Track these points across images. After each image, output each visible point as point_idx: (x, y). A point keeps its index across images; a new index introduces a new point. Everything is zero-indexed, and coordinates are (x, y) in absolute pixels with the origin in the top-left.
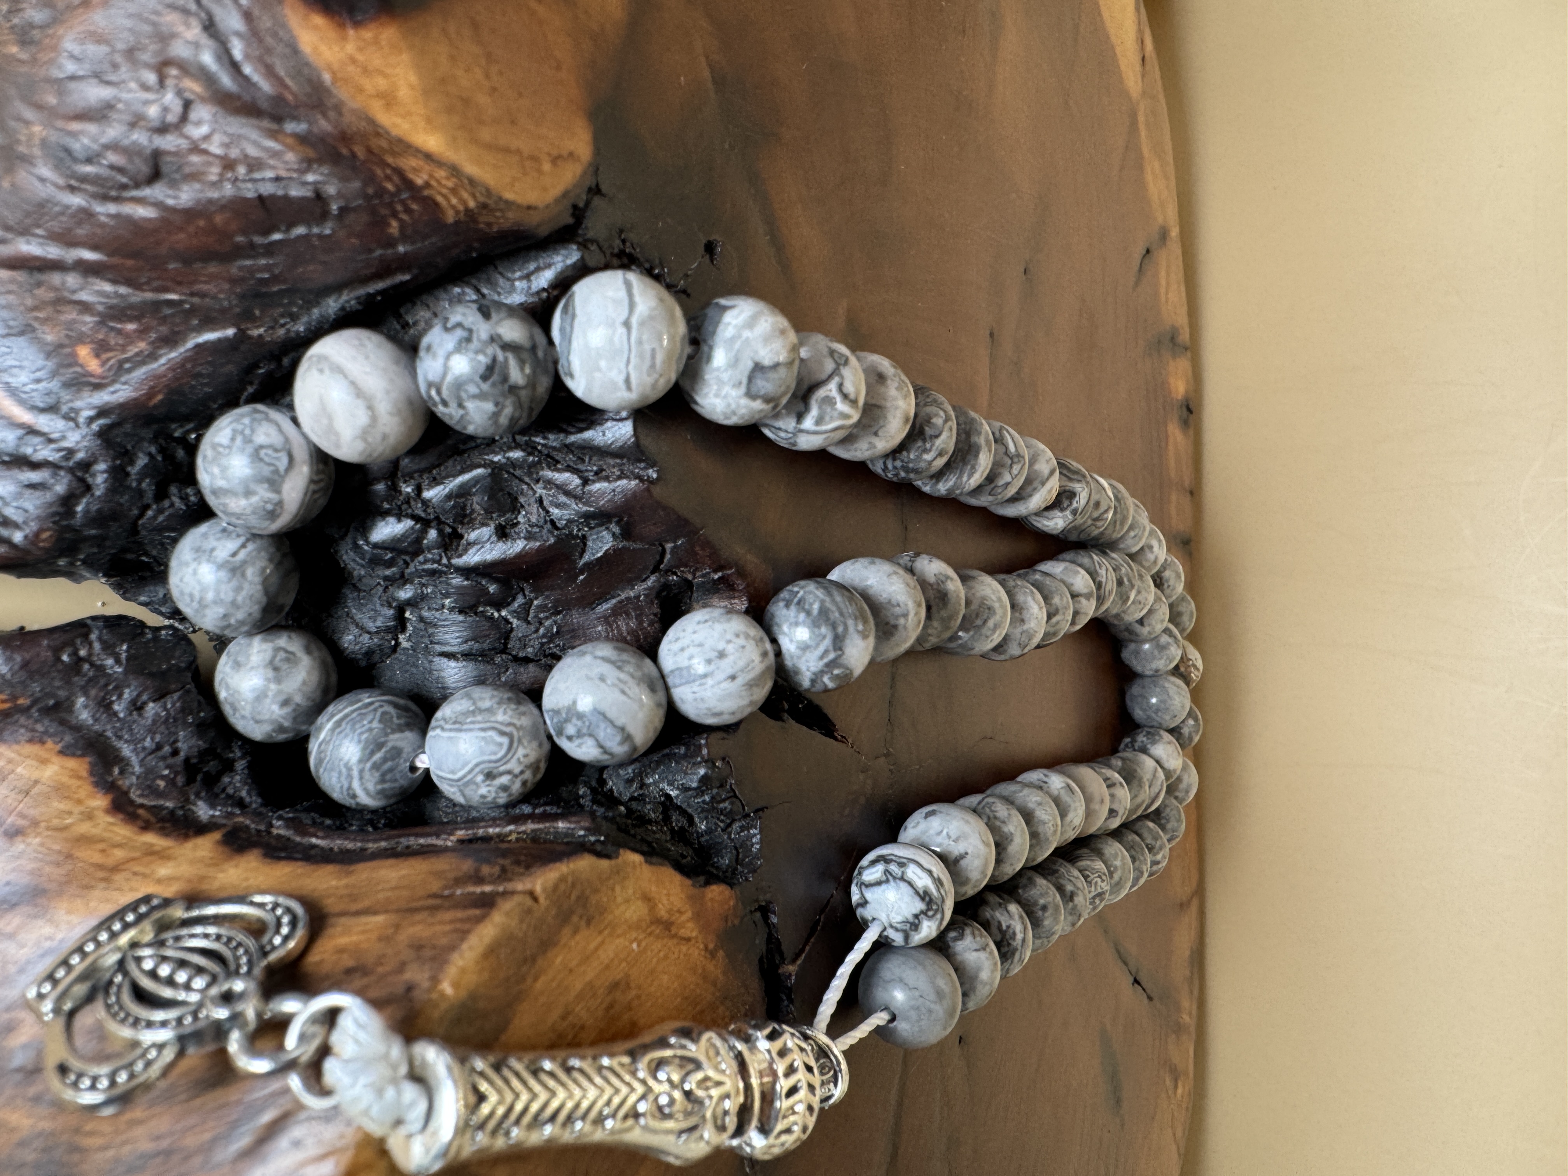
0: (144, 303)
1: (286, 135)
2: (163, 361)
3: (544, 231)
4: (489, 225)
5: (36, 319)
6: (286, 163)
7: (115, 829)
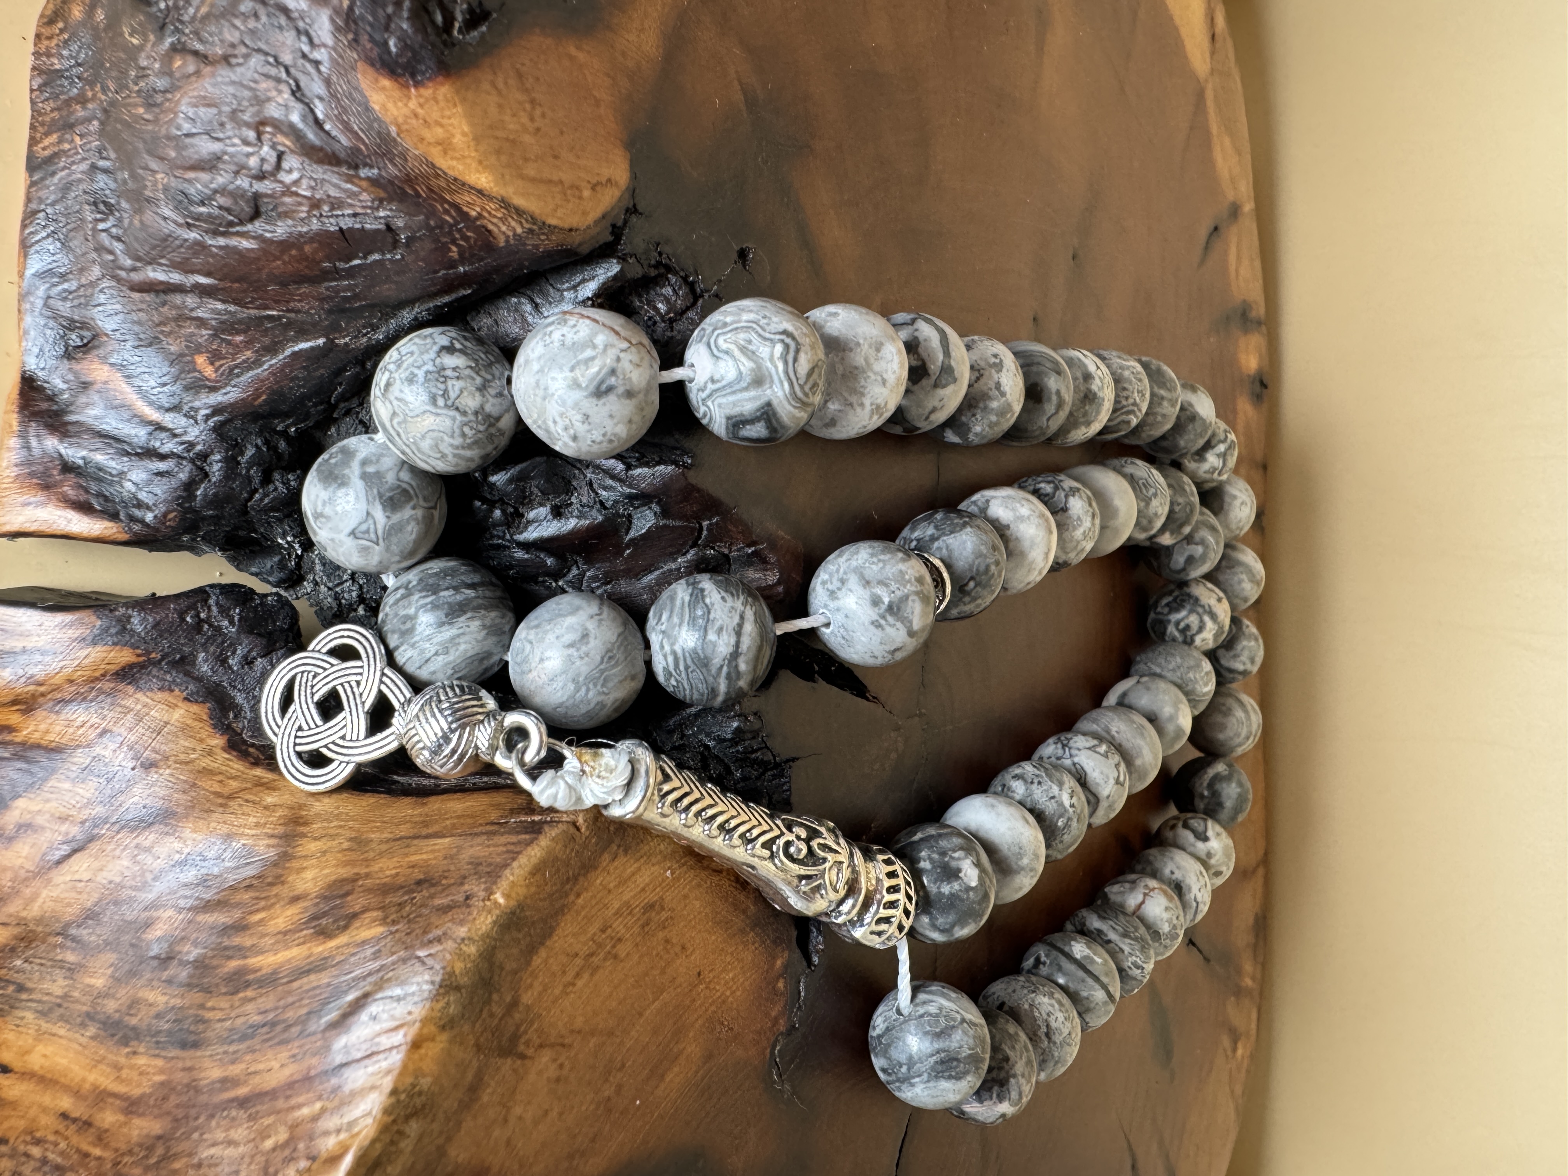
0: (250, 318)
1: (360, 179)
2: (265, 367)
3: (585, 250)
4: (537, 247)
5: (162, 332)
6: (361, 201)
7: (231, 763)
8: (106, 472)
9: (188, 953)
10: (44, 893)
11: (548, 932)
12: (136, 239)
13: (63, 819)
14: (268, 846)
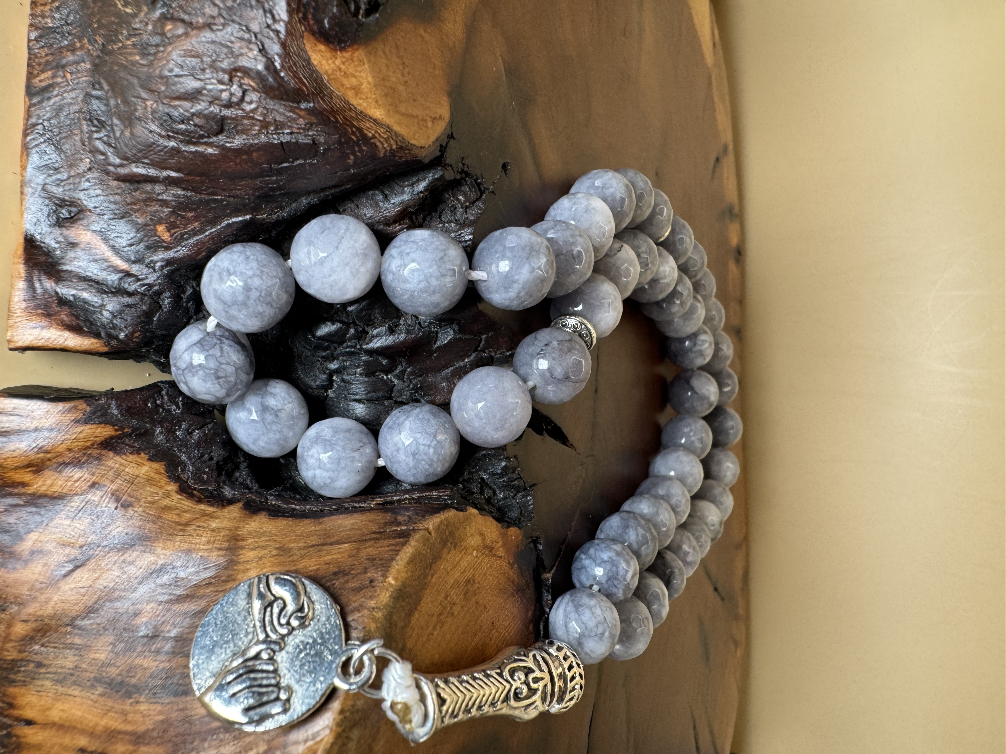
0: (200, 200)
1: (300, 109)
2: (207, 233)
3: (427, 161)
4: (401, 157)
5: (133, 209)
6: (298, 124)
7: (183, 502)
8: (90, 305)
9: (169, 631)
10: (56, 598)
11: (419, 601)
12: (126, 145)
13: (68, 545)
14: (219, 556)
